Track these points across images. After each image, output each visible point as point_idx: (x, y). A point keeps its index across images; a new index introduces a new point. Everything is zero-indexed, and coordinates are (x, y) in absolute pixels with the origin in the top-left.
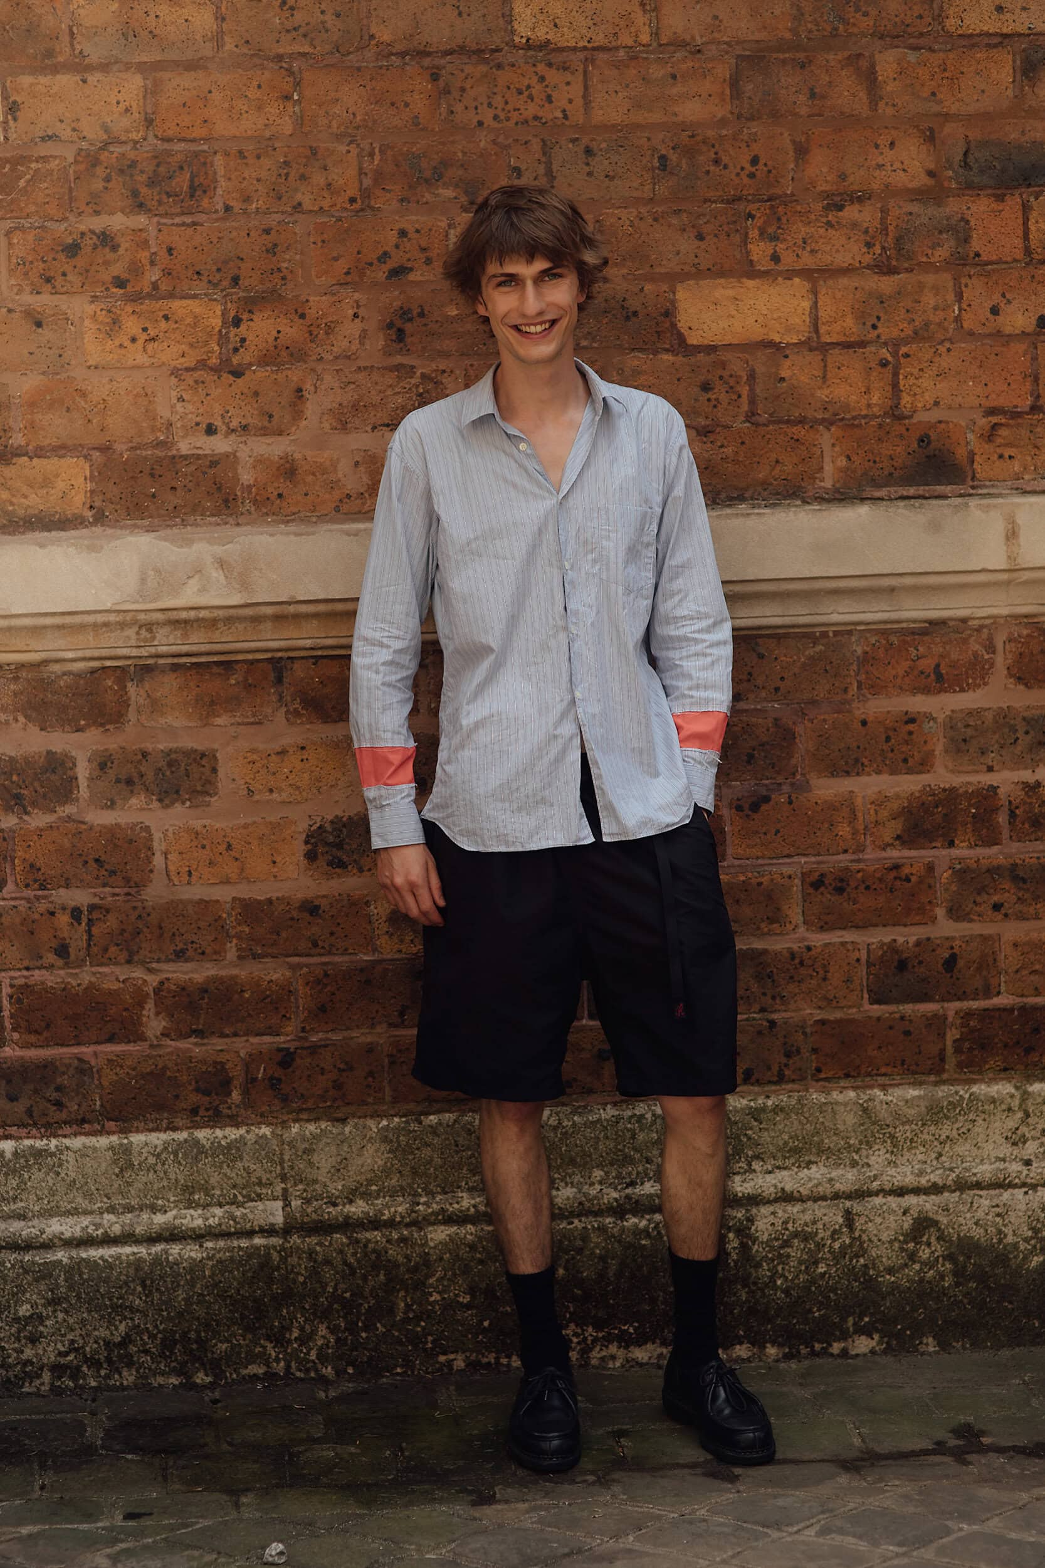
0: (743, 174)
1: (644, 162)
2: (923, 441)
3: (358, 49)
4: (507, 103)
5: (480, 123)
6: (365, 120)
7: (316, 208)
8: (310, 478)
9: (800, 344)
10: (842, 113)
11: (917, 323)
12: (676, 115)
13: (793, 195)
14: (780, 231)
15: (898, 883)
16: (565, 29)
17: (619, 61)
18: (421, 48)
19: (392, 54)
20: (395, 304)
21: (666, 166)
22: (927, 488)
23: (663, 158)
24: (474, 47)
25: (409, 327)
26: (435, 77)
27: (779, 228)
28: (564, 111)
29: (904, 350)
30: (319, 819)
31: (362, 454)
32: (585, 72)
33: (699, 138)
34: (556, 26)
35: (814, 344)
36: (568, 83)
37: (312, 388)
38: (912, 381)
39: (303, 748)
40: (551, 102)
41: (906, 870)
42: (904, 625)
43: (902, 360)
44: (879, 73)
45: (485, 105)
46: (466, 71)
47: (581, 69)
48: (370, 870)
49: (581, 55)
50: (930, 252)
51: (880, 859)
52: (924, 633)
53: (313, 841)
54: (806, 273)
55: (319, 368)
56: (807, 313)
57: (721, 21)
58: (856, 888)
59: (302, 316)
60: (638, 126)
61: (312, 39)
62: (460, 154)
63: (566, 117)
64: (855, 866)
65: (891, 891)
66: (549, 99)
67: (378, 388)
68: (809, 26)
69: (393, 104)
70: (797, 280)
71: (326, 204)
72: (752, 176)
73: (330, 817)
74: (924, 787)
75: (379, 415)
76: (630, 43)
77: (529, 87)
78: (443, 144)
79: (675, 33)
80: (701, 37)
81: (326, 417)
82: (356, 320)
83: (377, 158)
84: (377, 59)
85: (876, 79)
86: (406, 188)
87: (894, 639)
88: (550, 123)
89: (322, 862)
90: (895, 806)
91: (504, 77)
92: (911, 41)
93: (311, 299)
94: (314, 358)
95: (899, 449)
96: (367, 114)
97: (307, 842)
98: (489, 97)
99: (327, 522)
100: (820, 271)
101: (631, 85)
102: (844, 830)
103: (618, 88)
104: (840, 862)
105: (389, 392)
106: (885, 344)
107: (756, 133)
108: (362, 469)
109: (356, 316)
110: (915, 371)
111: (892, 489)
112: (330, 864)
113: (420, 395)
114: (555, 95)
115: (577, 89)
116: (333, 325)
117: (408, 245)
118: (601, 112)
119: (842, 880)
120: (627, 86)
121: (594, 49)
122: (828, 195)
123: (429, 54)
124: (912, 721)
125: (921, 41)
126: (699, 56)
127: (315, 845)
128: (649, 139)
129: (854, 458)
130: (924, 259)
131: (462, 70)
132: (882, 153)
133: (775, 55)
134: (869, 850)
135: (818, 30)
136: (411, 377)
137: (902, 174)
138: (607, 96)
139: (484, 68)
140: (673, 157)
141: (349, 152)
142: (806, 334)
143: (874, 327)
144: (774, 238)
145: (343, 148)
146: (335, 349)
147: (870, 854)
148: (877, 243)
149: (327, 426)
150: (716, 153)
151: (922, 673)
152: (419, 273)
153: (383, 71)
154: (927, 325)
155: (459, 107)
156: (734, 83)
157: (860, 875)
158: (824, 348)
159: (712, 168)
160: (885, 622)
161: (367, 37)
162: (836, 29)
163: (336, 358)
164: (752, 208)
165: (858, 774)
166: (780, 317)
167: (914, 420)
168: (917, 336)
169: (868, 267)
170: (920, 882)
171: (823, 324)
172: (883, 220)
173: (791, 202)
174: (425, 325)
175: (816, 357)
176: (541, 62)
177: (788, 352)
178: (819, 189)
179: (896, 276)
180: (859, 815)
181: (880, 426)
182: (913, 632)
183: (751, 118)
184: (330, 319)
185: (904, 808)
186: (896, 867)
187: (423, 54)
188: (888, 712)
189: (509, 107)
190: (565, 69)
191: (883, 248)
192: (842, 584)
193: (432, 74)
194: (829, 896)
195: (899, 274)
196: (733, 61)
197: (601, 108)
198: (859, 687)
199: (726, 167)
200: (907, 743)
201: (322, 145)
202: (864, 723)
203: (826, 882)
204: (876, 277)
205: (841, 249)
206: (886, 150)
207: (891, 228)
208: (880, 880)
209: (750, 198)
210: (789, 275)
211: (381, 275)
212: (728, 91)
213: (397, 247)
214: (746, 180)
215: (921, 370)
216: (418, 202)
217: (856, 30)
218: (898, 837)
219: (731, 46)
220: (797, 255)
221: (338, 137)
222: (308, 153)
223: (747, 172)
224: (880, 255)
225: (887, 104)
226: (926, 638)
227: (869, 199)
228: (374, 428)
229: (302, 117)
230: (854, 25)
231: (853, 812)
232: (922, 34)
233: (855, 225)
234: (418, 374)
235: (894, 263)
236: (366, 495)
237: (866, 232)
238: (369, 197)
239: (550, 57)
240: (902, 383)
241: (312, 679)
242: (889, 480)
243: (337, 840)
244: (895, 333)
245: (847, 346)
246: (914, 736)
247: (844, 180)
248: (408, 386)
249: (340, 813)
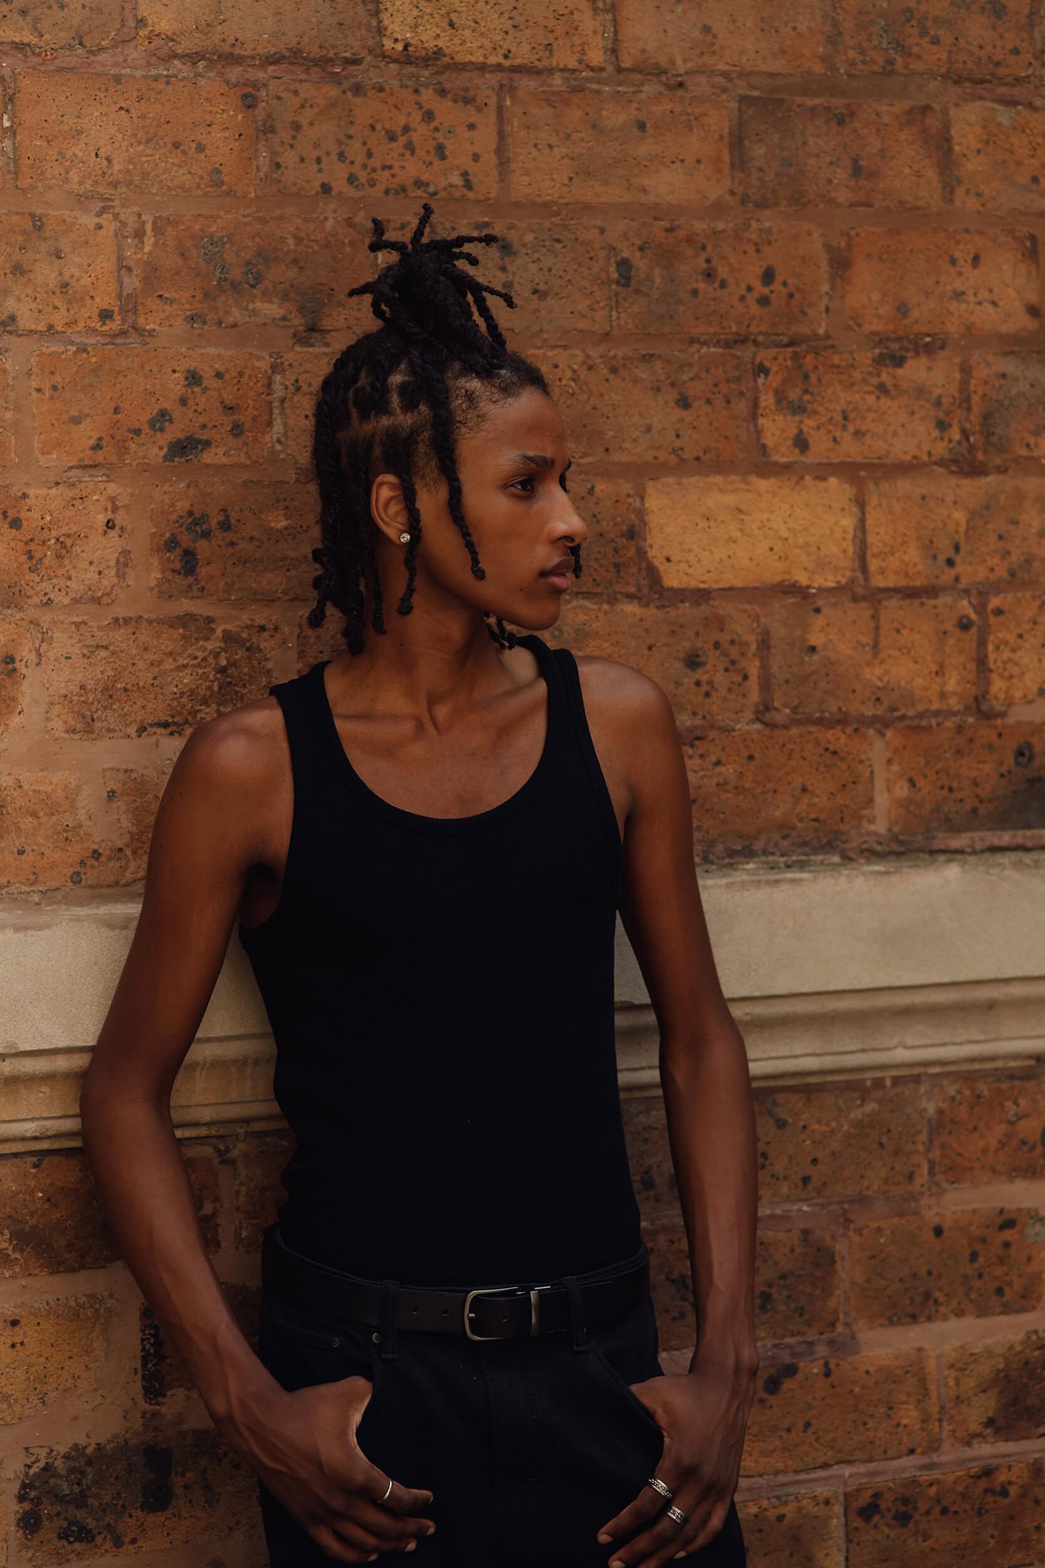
0: (751, 298)
1: (595, 270)
2: (1022, 754)
3: (115, 44)
4: (369, 154)
5: (326, 188)
6: (127, 171)
7: (41, 327)
8: (28, 822)
9: (839, 589)
10: (902, 203)
11: (1014, 558)
12: (644, 190)
13: (827, 336)
14: (807, 397)
15: (990, 1499)
16: (467, 32)
17: (555, 93)
18: (226, 48)
19: (176, 56)
20: (179, 505)
21: (628, 278)
22: (1028, 833)
23: (624, 266)
24: (316, 52)
25: (203, 548)
26: (249, 102)
27: (806, 391)
28: (465, 174)
29: (994, 602)
30: (43, 1453)
31: (122, 776)
32: (500, 108)
33: (681, 233)
34: (452, 25)
35: (860, 591)
36: (472, 127)
37: (33, 657)
38: (1006, 654)
39: (15, 1323)
40: (443, 157)
41: (1001, 1477)
42: (999, 1064)
43: (992, 620)
44: (956, 140)
45: (334, 157)
46: (302, 95)
47: (493, 102)
48: (134, 1541)
49: (492, 79)
50: (1032, 440)
51: (963, 1461)
52: (1027, 1075)
53: (33, 1494)
54: (849, 470)
55: (46, 618)
56: (850, 537)
57: (715, 36)
58: (928, 1512)
59: (16, 524)
60: (586, 208)
61: (36, 20)
62: (291, 241)
63: (468, 185)
64: (925, 1476)
65: (980, 1514)
66: (440, 152)
67: (150, 656)
68: (851, 54)
69: (176, 145)
70: (833, 481)
71: (59, 320)
72: (764, 301)
73: (63, 1449)
74: (1029, 1334)
75: (150, 705)
76: (572, 63)
77: (406, 129)
78: (263, 221)
79: (643, 51)
80: (685, 60)
81: (57, 709)
82: (112, 534)
83: (149, 240)
84: (149, 64)
85: (951, 150)
86: (200, 297)
87: (983, 1088)
88: (443, 194)
89: (48, 1532)
90: (985, 1369)
91: (365, 109)
92: (1002, 90)
93: (32, 492)
94: (36, 600)
95: (987, 768)
96: (131, 161)
97: (21, 1498)
98: (340, 143)
99: (59, 902)
100: (870, 467)
101: (575, 136)
102: (909, 1415)
103: (553, 140)
104: (904, 1470)
105: (168, 665)
106: (967, 592)
107: (770, 229)
108: (121, 804)
109: (110, 525)
110: (1011, 638)
111: (976, 835)
112: (63, 1535)
113: (222, 670)
114: (449, 145)
115: (486, 137)
116: (69, 542)
117: (202, 400)
118: (526, 179)
119: (905, 1501)
120: (568, 137)
121: (514, 69)
122: (880, 339)
123: (238, 60)
124: (1009, 1224)
125: (1016, 92)
126: (680, 92)
127: (37, 1502)
128: (602, 231)
129: (921, 783)
130: (1024, 452)
131: (296, 92)
132: (960, 274)
133: (799, 100)
134: (946, 1446)
135: (864, 62)
136: (207, 639)
137: (990, 308)
138: (535, 152)
139: (332, 91)
140: (641, 263)
141: (99, 227)
142: (848, 574)
143: (950, 563)
144: (799, 409)
145: (88, 220)
146: (73, 585)
147: (949, 1454)
148: (955, 422)
149: (58, 726)
150: (708, 261)
151: (1024, 1143)
152: (221, 450)
153: (161, 85)
154: (1029, 561)
155: (289, 158)
156: (737, 142)
157: (933, 1490)
158: (875, 597)
159: (701, 285)
160: (973, 1060)
161: (131, 23)
162: (891, 62)
163: (76, 601)
164: (764, 356)
165: (929, 1319)
166: (807, 544)
167: (1010, 720)
168: (1015, 579)
169: (941, 463)
170: (1023, 1496)
171: (875, 556)
172: (964, 383)
173: (826, 348)
174: (232, 544)
175: (863, 611)
176: (427, 86)
177: (820, 603)
178: (867, 328)
179: (984, 480)
180: (932, 1388)
181: (960, 729)
182: (1012, 1076)
183: (762, 204)
184: (65, 530)
185: (999, 1371)
186: (987, 1472)
187: (230, 59)
188: (974, 1211)
189: (375, 162)
190: (467, 101)
191: (965, 433)
192: (919, 998)
193: (245, 96)
194: (886, 1530)
195: (986, 474)
196: (734, 105)
197: (527, 173)
198: (932, 1172)
199: (723, 284)
200: (1002, 1261)
201: (53, 213)
202: (938, 1231)
203: (883, 1506)
204: (953, 481)
205: (901, 431)
206: (967, 269)
207: (975, 399)
208: (964, 1496)
209: (761, 339)
210: (822, 471)
211: (155, 453)
212: (726, 157)
213: (183, 402)
214: (755, 309)
215: (1020, 636)
216: (219, 323)
217: (920, 66)
218: (990, 1422)
219: (730, 80)
220: (835, 440)
221: (81, 200)
222: (28, 225)
223: (756, 294)
224: (959, 442)
225: (968, 192)
226: (1030, 1085)
227: (942, 348)
228: (141, 730)
229: (16, 161)
230: (919, 57)
231: (923, 1383)
232: (1018, 81)
233: (921, 391)
234: (219, 632)
235: (980, 456)
236: (128, 852)
237: (938, 403)
238: (135, 310)
239: (442, 78)
240: (992, 657)
241: (32, 1193)
242: (972, 820)
243: (77, 1489)
244: (982, 573)
245: (910, 594)
246: (1013, 1249)
247: (905, 315)
248: (200, 654)
249: (82, 1441)
